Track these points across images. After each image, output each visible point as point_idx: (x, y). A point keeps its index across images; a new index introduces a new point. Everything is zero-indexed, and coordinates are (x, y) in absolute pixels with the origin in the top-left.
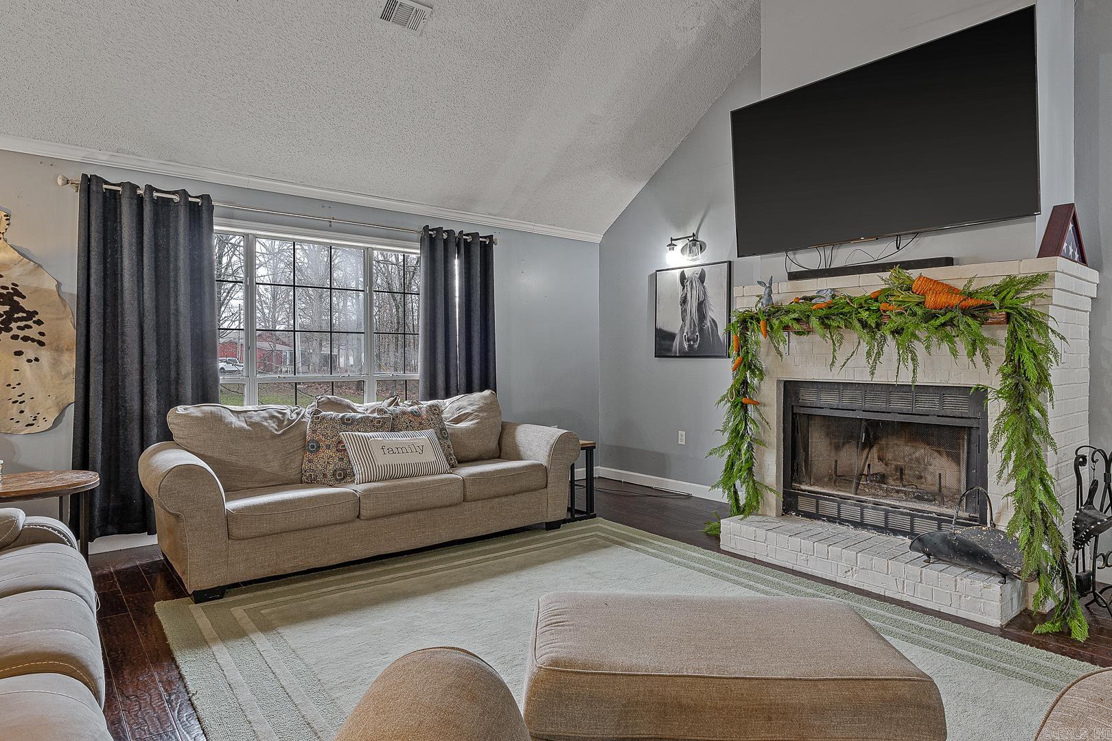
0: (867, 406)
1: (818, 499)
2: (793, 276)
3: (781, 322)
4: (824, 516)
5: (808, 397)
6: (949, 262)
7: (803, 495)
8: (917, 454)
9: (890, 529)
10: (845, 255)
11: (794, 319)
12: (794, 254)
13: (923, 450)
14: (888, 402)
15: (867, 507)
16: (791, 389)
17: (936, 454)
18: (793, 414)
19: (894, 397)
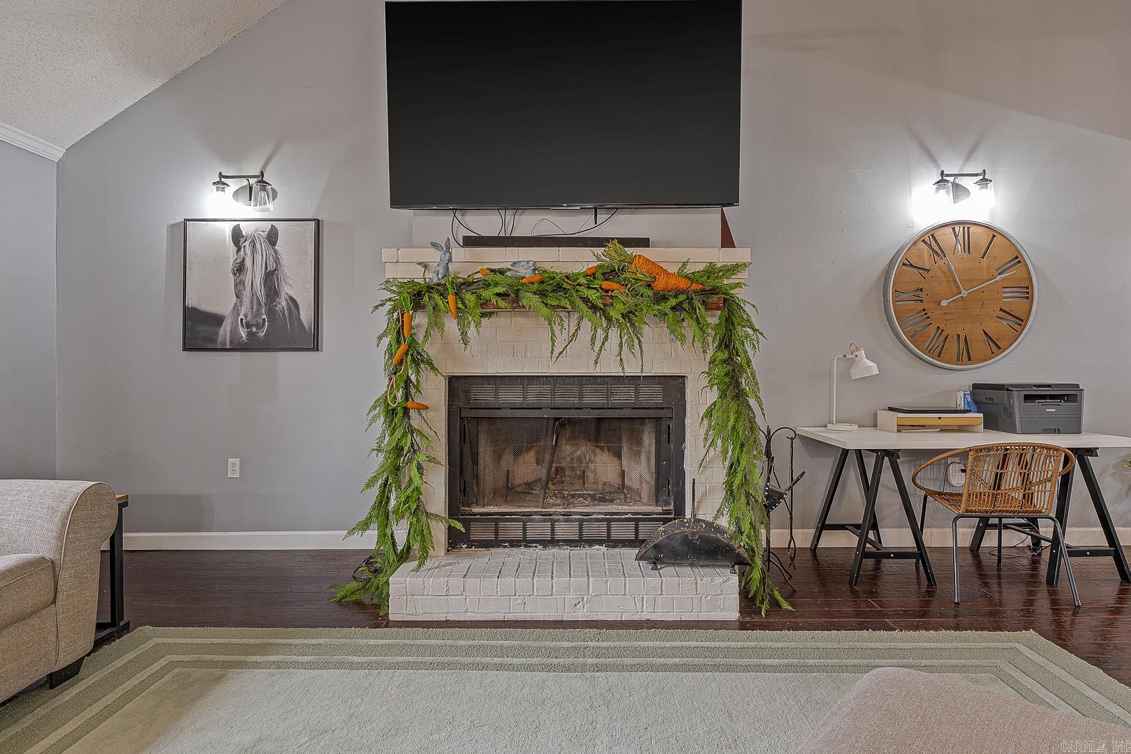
0: (558, 401)
1: (496, 521)
2: (470, 242)
3: (479, 297)
4: (505, 541)
5: (485, 396)
6: (644, 243)
7: (477, 520)
8: (579, 453)
9: (585, 541)
10: (529, 223)
11: (498, 294)
12: (463, 215)
13: (584, 448)
14: (581, 396)
15: (558, 521)
16: (458, 386)
17: (597, 450)
18: (461, 418)
19: (588, 389)
